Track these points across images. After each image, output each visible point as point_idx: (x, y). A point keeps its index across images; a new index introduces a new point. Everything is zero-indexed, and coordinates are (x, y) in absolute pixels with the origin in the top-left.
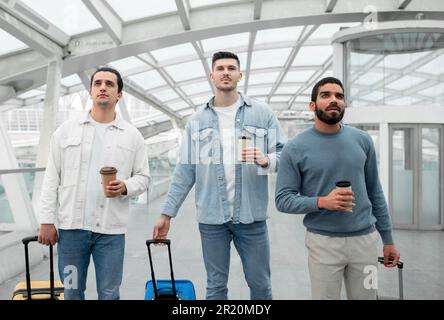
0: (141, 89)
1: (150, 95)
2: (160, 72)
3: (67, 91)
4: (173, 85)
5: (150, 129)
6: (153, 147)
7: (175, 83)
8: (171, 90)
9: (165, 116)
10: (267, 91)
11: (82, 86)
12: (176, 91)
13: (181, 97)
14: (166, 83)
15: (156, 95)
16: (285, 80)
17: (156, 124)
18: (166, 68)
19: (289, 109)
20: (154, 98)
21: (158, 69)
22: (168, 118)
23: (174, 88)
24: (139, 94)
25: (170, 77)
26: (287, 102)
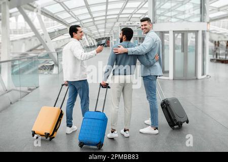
0: (51, 13)
1: (56, 16)
2: (61, 4)
3: (11, 15)
4: (68, 10)
5: (56, 33)
6: (58, 42)
7: (69, 9)
8: (67, 13)
9: (64, 26)
10: (118, 12)
11: (19, 13)
12: (70, 14)
13: (72, 16)
14: (64, 10)
15: (59, 16)
16: (127, 6)
17: (60, 30)
18: (64, 3)
19: (129, 21)
20: (58, 17)
21: (60, 3)
22: (66, 27)
23: (69, 12)
24: (50, 16)
25: (67, 7)
26: (128, 17)
